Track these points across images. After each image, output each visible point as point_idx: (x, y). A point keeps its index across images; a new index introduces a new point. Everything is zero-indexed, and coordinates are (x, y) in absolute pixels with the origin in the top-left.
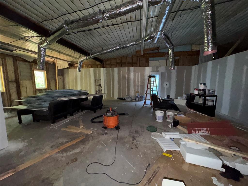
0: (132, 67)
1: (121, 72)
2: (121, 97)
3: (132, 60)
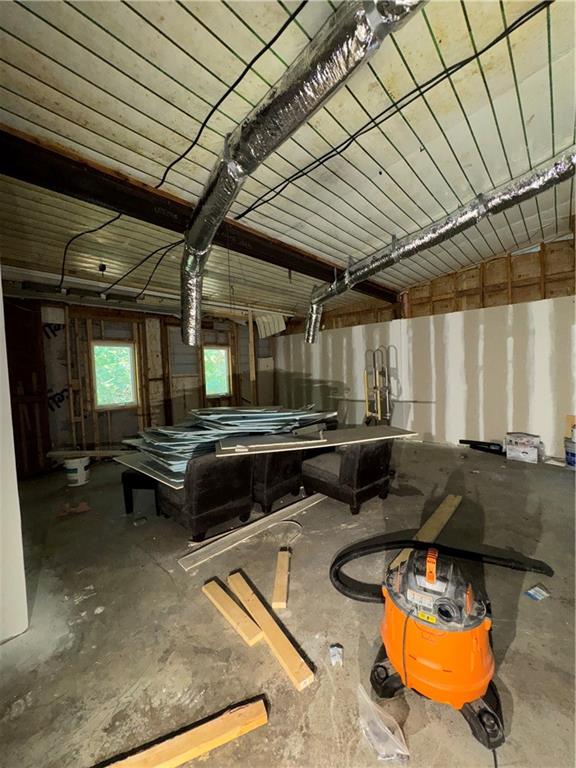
1: (482, 327)
2: (482, 439)
3: (544, 264)
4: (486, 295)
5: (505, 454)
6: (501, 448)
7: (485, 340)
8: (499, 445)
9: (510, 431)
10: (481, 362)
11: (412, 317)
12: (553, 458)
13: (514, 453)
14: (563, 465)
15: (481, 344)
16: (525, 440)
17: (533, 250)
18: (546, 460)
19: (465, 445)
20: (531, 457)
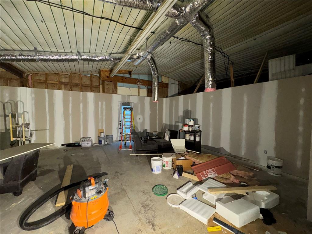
0: (92, 92)
1: (71, 98)
2: (71, 142)
3: (91, 81)
4: (72, 86)
5: (81, 146)
6: (79, 144)
7: (72, 103)
8: (78, 143)
9: (82, 137)
10: (70, 112)
11: (34, 88)
12: (95, 143)
13: (84, 144)
14: (98, 145)
15: (71, 105)
16: (87, 139)
17: (88, 75)
18: (94, 144)
19: (64, 146)
20: (89, 145)
